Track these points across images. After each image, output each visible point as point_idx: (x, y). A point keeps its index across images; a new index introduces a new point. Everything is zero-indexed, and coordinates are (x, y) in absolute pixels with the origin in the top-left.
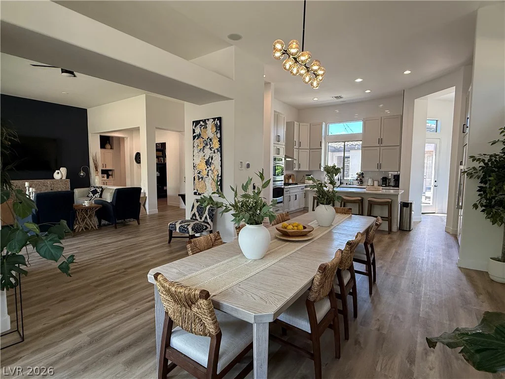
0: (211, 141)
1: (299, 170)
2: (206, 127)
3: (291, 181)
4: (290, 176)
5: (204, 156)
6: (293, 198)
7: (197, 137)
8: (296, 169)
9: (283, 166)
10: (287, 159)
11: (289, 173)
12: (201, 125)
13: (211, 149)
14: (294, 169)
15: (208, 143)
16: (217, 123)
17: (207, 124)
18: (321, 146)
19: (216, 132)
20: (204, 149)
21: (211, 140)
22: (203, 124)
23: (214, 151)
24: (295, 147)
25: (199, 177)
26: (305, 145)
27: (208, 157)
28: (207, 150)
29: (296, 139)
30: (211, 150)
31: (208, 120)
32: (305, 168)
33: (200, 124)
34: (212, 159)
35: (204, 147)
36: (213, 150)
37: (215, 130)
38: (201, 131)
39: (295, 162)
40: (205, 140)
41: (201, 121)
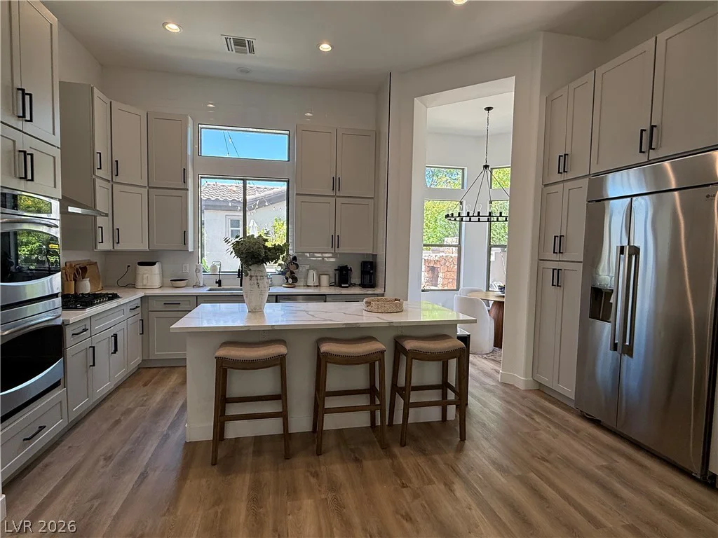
1: (118, 247)
3: (87, 287)
4: (84, 269)
6: (103, 349)
8: (106, 246)
9: (56, 232)
10: (71, 209)
11: (78, 257)
14: (100, 247)
18: (185, 181)
24: (98, 173)
26: (134, 170)
29: (100, 145)
32: (134, 241)
39: (100, 221)
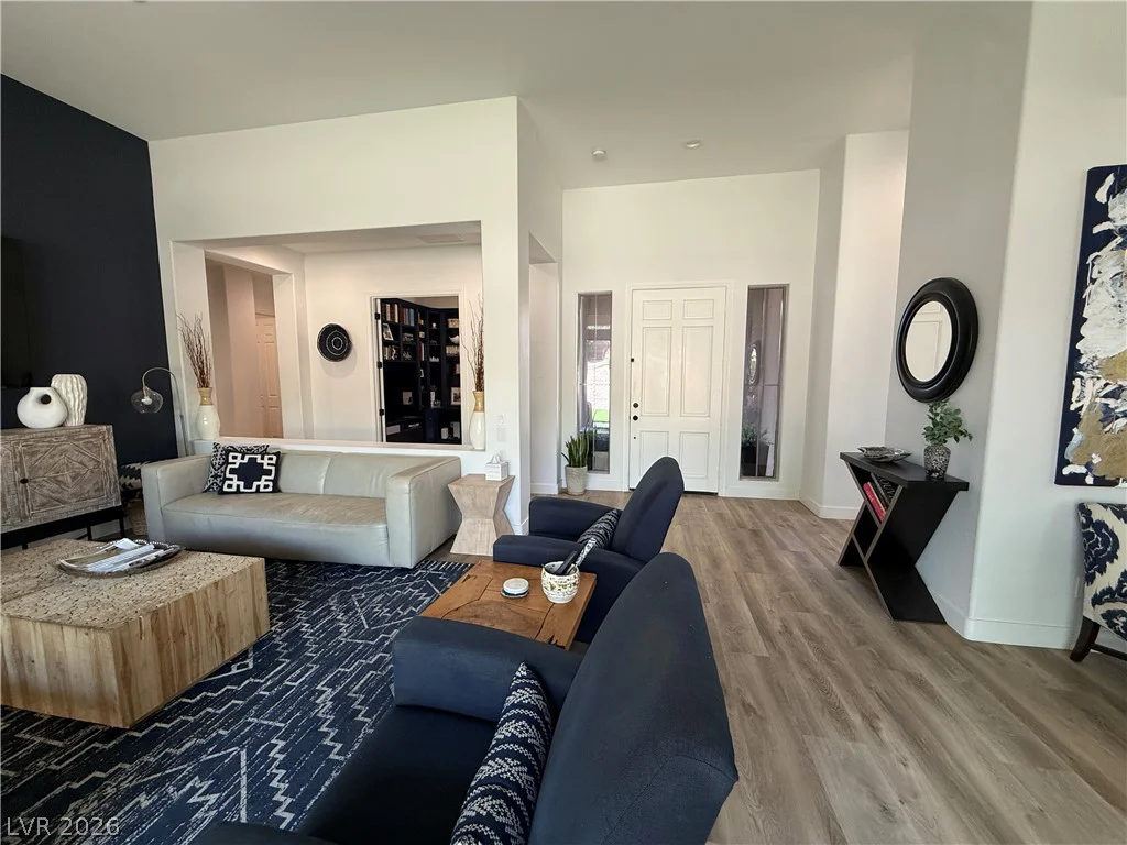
7: (1117, 240)
25: (1109, 409)
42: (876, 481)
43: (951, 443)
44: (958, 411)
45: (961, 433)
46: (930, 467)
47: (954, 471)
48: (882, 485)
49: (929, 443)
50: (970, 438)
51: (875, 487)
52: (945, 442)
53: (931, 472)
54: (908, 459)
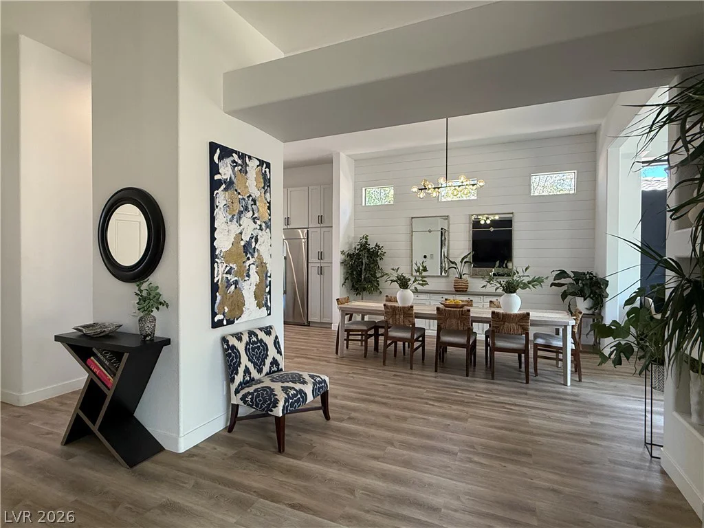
0: (255, 204)
2: (246, 172)
5: (241, 233)
7: (224, 186)
12: (234, 161)
13: (254, 220)
15: (250, 207)
16: (265, 171)
17: (247, 165)
19: (264, 188)
20: (240, 218)
21: (254, 201)
22: (240, 162)
23: (261, 226)
25: (228, 281)
27: (250, 236)
28: (246, 220)
30: (255, 223)
31: (250, 157)
33: (231, 158)
34: (256, 241)
35: (240, 213)
36: (259, 222)
37: (263, 185)
38: (234, 174)
40: (244, 199)
41: (236, 152)
42: (99, 355)
43: (155, 313)
44: (157, 287)
45: (161, 303)
46: (144, 333)
47: (159, 333)
48: (105, 357)
49: (142, 314)
50: (167, 306)
51: (99, 360)
52: (152, 311)
53: (145, 336)
54: (119, 330)
